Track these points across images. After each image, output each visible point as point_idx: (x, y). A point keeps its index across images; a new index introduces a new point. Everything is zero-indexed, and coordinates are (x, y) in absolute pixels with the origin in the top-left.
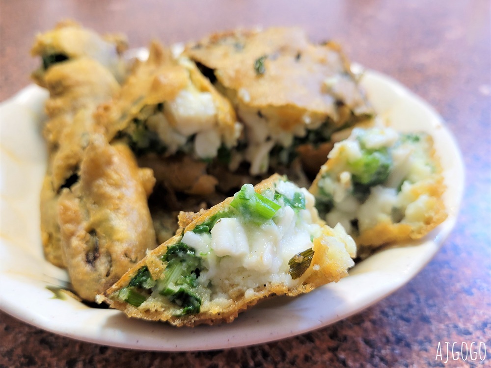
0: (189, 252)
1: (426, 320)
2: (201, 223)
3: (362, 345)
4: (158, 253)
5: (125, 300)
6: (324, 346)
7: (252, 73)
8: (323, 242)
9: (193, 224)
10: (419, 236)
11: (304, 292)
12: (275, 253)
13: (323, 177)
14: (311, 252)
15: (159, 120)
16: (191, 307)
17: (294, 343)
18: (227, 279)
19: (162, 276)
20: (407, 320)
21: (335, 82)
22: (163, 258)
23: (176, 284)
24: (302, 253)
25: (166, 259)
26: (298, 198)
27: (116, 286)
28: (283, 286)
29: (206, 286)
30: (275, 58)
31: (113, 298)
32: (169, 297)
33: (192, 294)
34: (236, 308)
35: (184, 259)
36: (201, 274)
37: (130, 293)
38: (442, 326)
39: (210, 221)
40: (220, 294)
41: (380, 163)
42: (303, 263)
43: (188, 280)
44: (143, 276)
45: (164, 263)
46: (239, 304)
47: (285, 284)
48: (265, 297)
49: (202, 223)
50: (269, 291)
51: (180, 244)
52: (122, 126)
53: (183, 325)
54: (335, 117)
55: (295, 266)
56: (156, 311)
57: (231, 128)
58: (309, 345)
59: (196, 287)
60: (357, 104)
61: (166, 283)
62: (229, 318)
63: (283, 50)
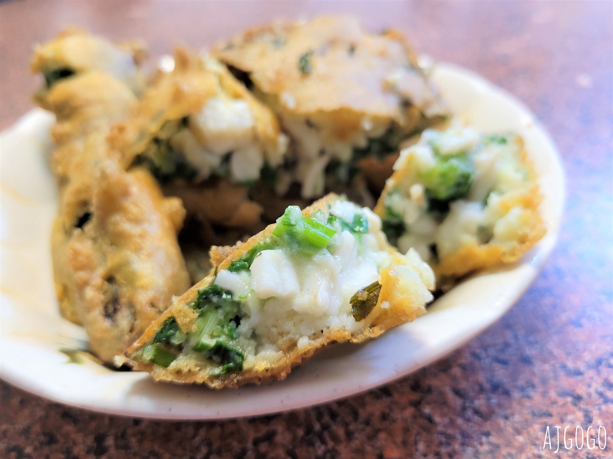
0: (224, 296)
1: (527, 361)
2: (237, 258)
3: (451, 396)
4: (187, 299)
5: (151, 360)
6: (404, 400)
7: (296, 73)
8: (391, 273)
9: (228, 261)
10: (512, 259)
11: (371, 336)
12: (332, 291)
13: (390, 194)
14: (378, 287)
15: (184, 138)
16: (231, 364)
17: (368, 399)
18: (274, 326)
19: (194, 328)
20: (504, 363)
21: (400, 77)
22: (194, 305)
23: (212, 336)
24: (366, 288)
25: (198, 306)
26: (358, 221)
27: (138, 343)
28: (345, 330)
29: (249, 336)
30: (323, 53)
31: (135, 359)
32: (204, 353)
33: (231, 347)
34: (288, 361)
35: (220, 304)
36: (242, 322)
37: (155, 351)
38: (547, 367)
39: (248, 255)
40: (267, 345)
41: (459, 172)
42: (368, 300)
43: (226, 330)
44: (171, 329)
45: (195, 311)
46: (292, 356)
47: (347, 328)
48: (323, 346)
49: (239, 258)
50: (328, 338)
51: (214, 287)
52: (140, 148)
53: (223, 386)
54: (402, 121)
55: (358, 305)
56: (190, 371)
57: (274, 142)
58: (386, 400)
59: (236, 339)
60: (427, 104)
61: (198, 336)
62: (280, 374)
63: (332, 43)
